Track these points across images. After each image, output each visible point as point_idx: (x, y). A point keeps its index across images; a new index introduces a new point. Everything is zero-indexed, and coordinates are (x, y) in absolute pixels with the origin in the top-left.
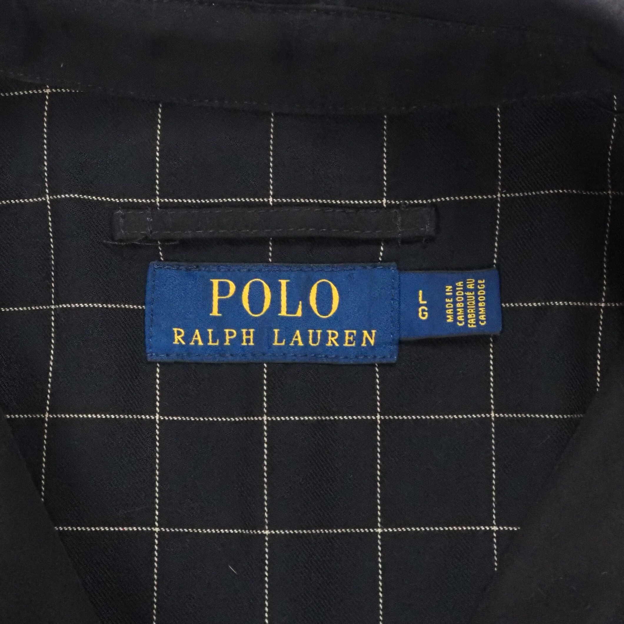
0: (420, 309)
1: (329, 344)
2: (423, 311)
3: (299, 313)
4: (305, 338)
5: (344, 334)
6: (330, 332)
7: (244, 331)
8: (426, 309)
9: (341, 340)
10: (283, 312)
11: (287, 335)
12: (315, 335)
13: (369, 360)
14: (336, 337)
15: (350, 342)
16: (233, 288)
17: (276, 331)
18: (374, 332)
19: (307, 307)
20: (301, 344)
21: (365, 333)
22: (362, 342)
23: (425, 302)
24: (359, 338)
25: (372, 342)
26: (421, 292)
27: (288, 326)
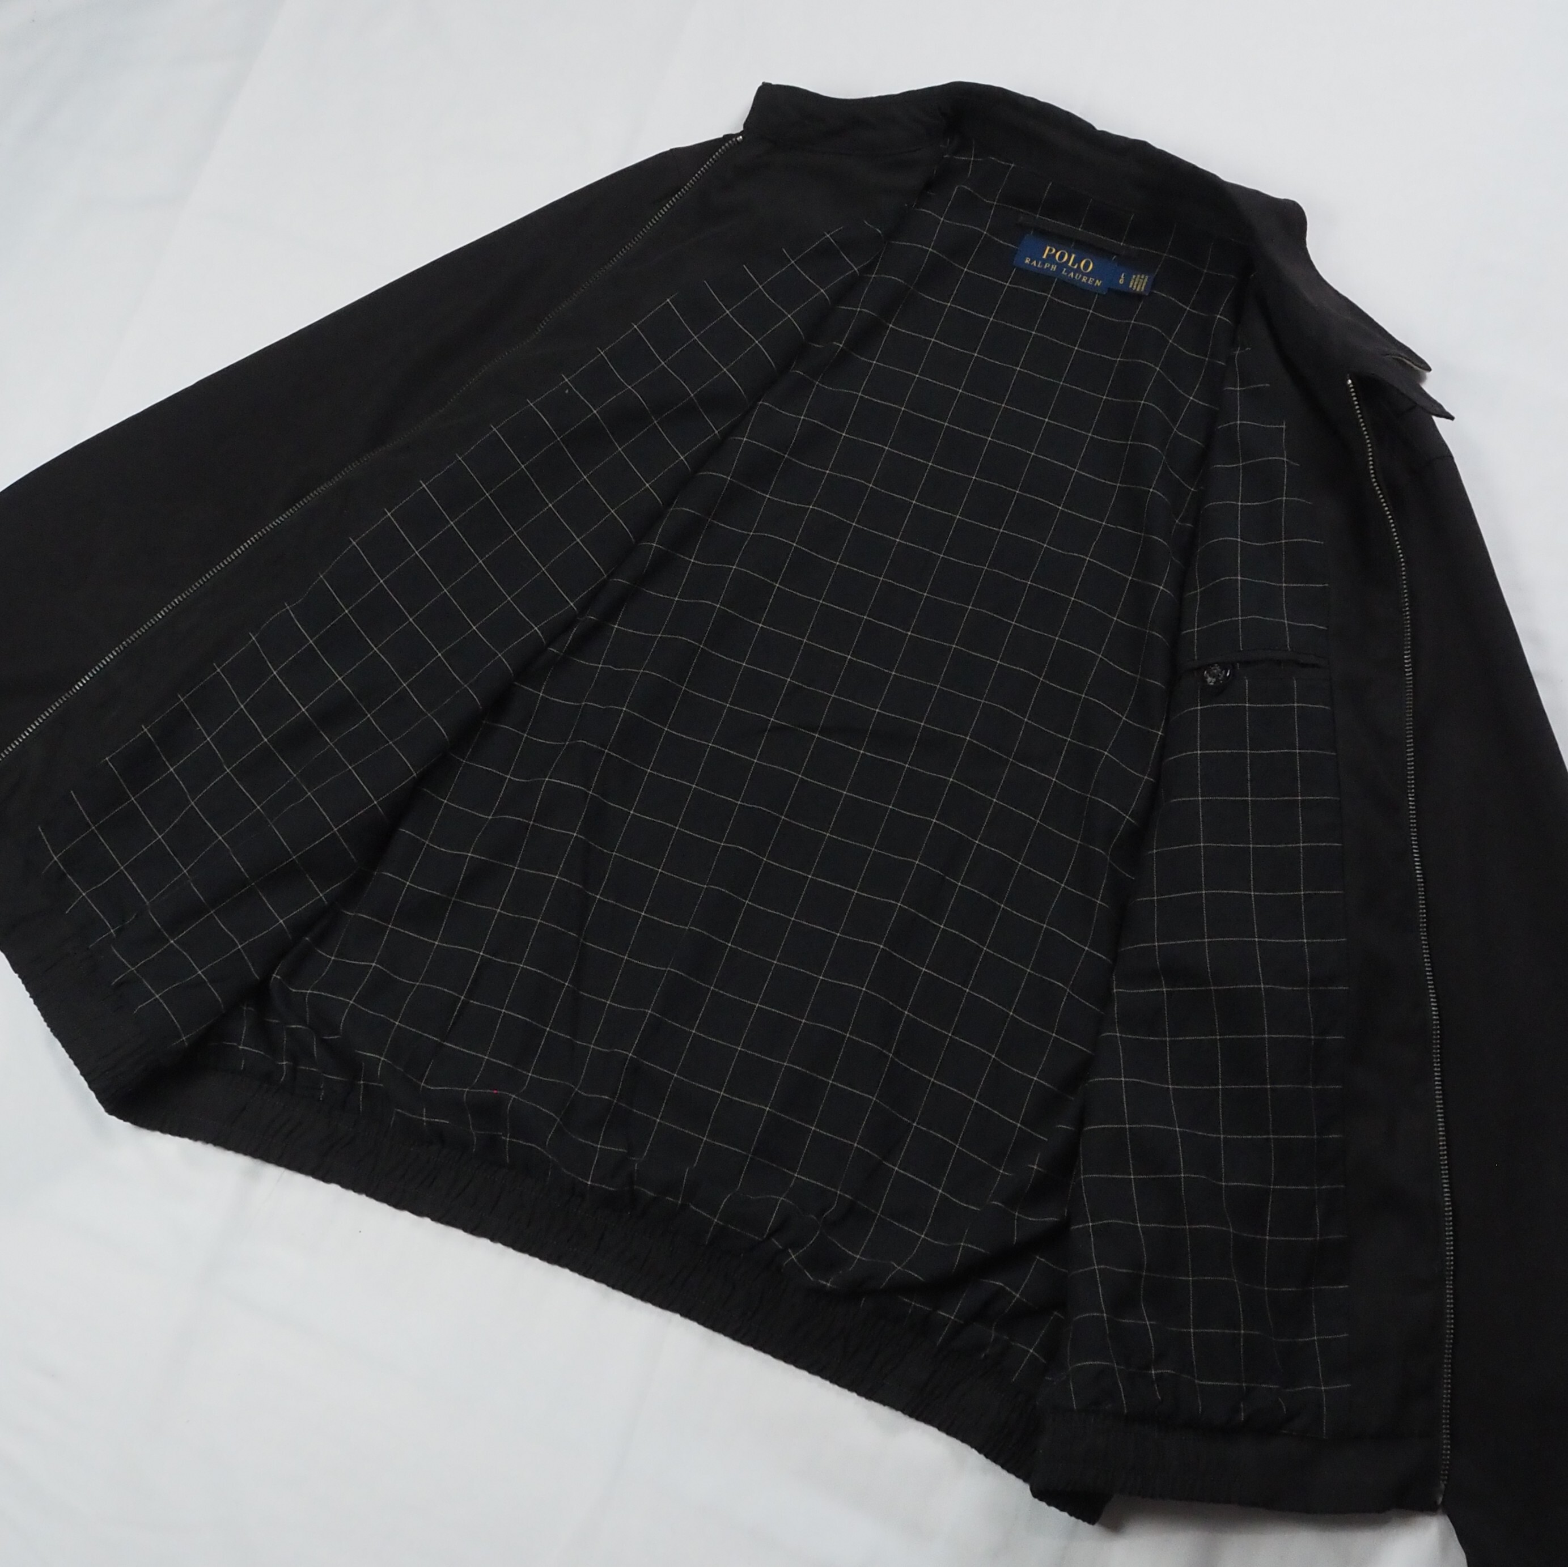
1: (1083, 280)
3: (1076, 267)
4: (1074, 275)
6: (1084, 277)
7: (1053, 265)
9: (1088, 280)
10: (1070, 264)
11: (1068, 272)
12: (1079, 276)
13: (1096, 292)
14: (1086, 279)
15: (1091, 283)
16: (1054, 251)
17: (1065, 269)
18: (1101, 282)
19: (1079, 267)
20: (1072, 276)
21: (1097, 281)
22: (1095, 284)
24: (1094, 282)
25: (1099, 285)
26: (1123, 275)
27: (1070, 270)
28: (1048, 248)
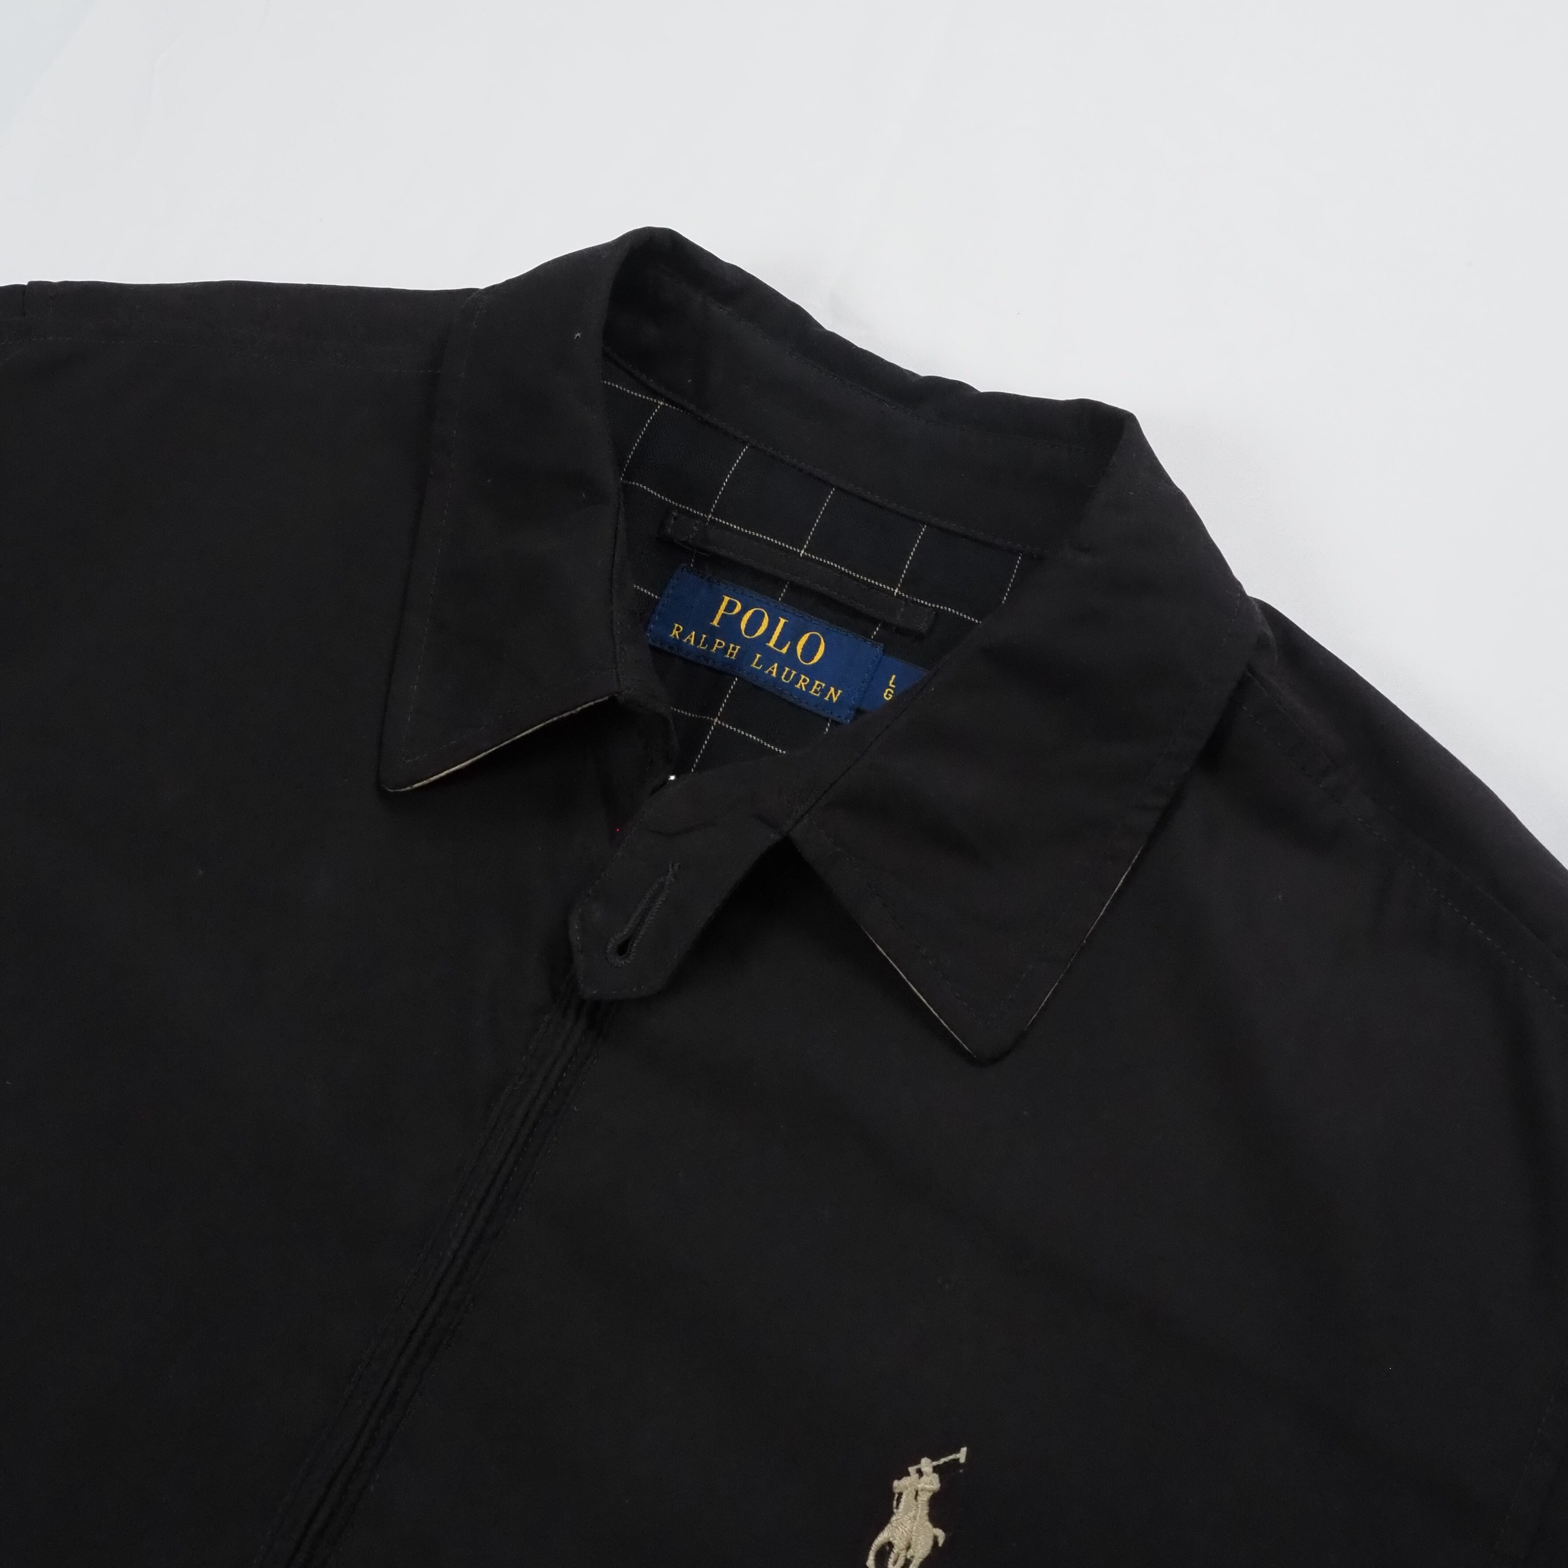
0: (887, 690)
1: (798, 686)
2: (889, 692)
3: (784, 650)
4: (780, 673)
5: (814, 684)
6: (803, 677)
7: (732, 645)
8: (892, 692)
9: (809, 686)
10: (771, 644)
11: (766, 663)
12: (789, 673)
13: (824, 714)
14: (806, 683)
15: (816, 692)
16: (739, 607)
17: (759, 657)
18: (840, 691)
19: (793, 649)
20: (774, 675)
21: (832, 689)
22: (826, 695)
23: (894, 686)
24: (825, 691)
25: (835, 699)
26: (894, 677)
27: (770, 657)
28: (727, 599)
